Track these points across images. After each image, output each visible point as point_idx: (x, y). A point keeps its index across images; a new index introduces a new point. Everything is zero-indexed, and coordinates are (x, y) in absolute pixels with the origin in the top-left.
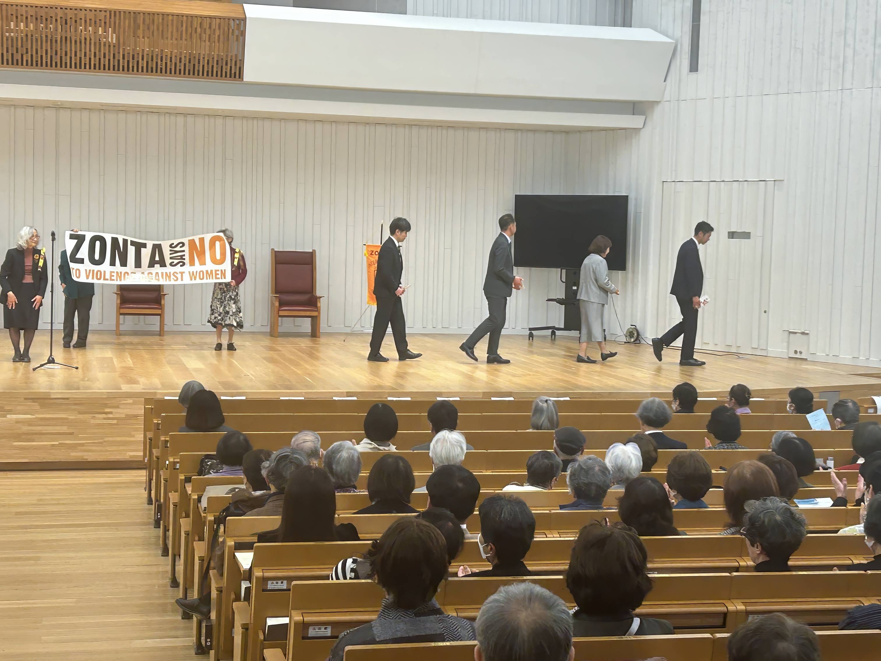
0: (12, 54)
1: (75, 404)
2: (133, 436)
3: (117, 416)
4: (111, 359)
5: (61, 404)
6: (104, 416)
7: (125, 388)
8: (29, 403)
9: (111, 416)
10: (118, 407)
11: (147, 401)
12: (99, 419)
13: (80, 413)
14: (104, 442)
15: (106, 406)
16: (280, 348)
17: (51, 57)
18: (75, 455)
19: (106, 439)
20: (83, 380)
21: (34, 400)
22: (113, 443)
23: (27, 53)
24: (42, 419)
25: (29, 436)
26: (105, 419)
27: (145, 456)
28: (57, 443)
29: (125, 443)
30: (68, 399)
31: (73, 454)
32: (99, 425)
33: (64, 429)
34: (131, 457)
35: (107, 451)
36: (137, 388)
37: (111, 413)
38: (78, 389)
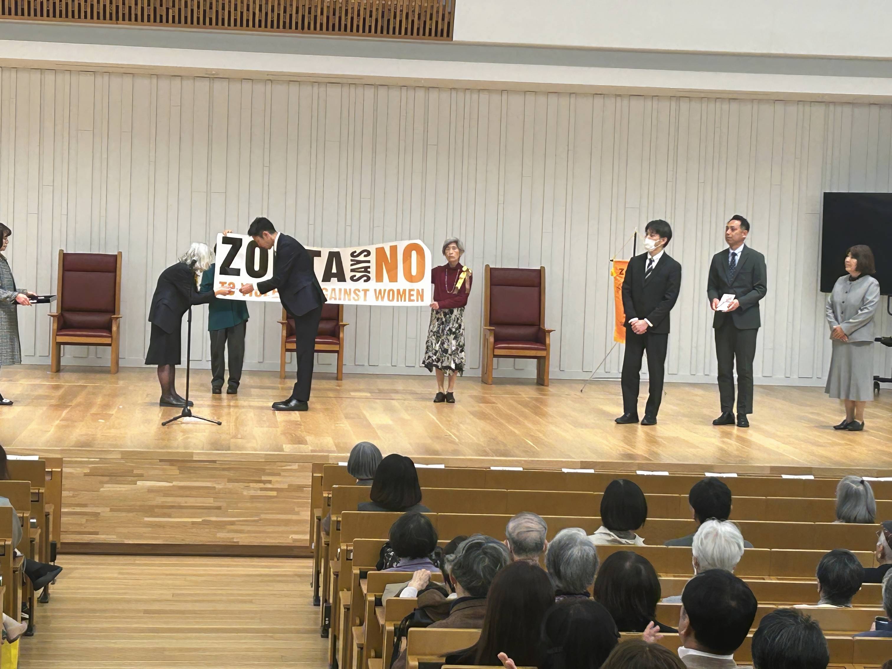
0: (155, 9)
1: (224, 469)
2: (298, 513)
3: (276, 486)
6: (261, 485)
7: (289, 449)
8: (166, 466)
9: (269, 486)
10: (279, 475)
11: (316, 467)
12: (255, 489)
13: (230, 480)
14: (261, 520)
15: (263, 472)
17: (205, 11)
18: (222, 537)
19: (263, 516)
20: (235, 437)
21: (171, 462)
22: (273, 522)
23: (174, 6)
24: (181, 488)
26: (262, 489)
27: (311, 540)
28: (199, 520)
29: (287, 522)
30: (214, 462)
31: (220, 535)
32: (254, 497)
33: (209, 502)
34: (292, 540)
35: (265, 532)
36: (306, 449)
37: (270, 482)
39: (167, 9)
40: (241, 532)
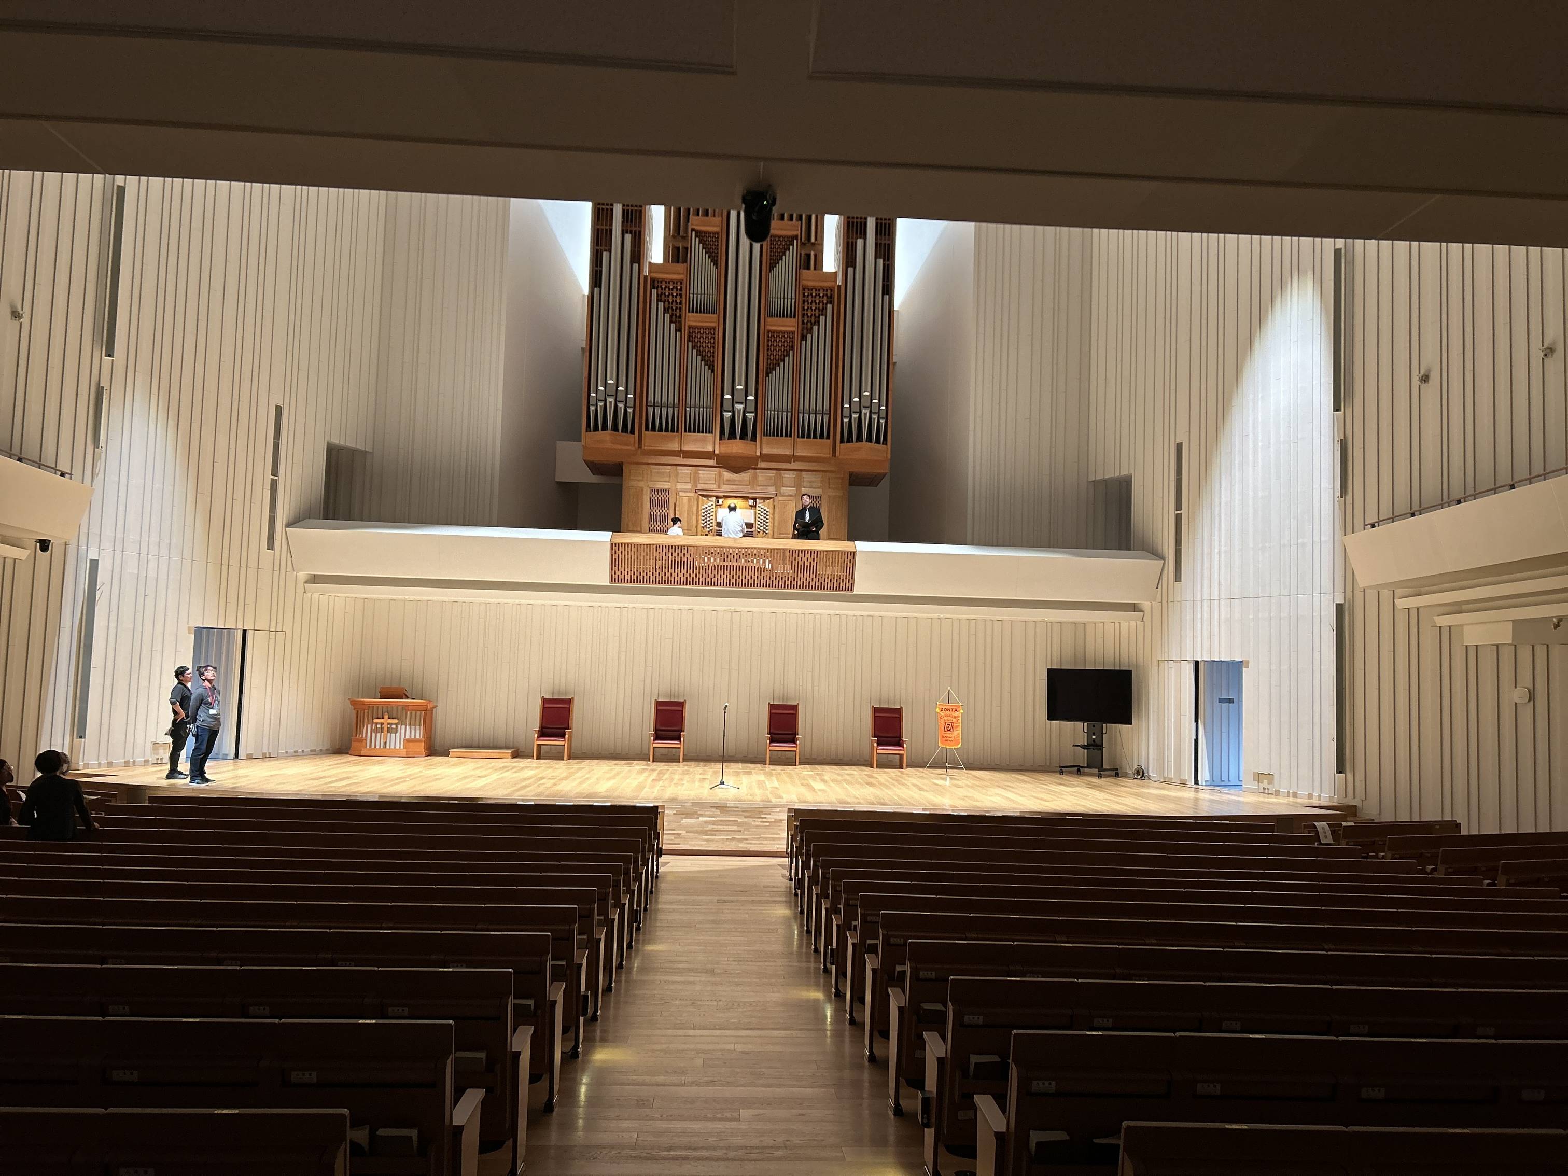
1: (743, 811)
2: (779, 834)
3: (769, 820)
4: (763, 781)
5: (734, 811)
6: (761, 820)
7: (774, 801)
8: (714, 810)
9: (764, 820)
10: (770, 814)
11: (789, 810)
12: (758, 822)
13: (745, 817)
14: (761, 838)
15: (762, 813)
16: (878, 777)
18: (742, 846)
19: (762, 836)
20: (747, 795)
21: (717, 808)
22: (767, 839)
24: (721, 821)
25: (714, 832)
26: (761, 822)
27: (787, 848)
28: (731, 837)
29: (774, 839)
30: (738, 807)
31: (740, 845)
32: (757, 826)
33: (735, 828)
34: (777, 848)
35: (763, 844)
36: (783, 801)
37: (765, 818)
38: (744, 801)
39: (711, 579)
40: (751, 844)
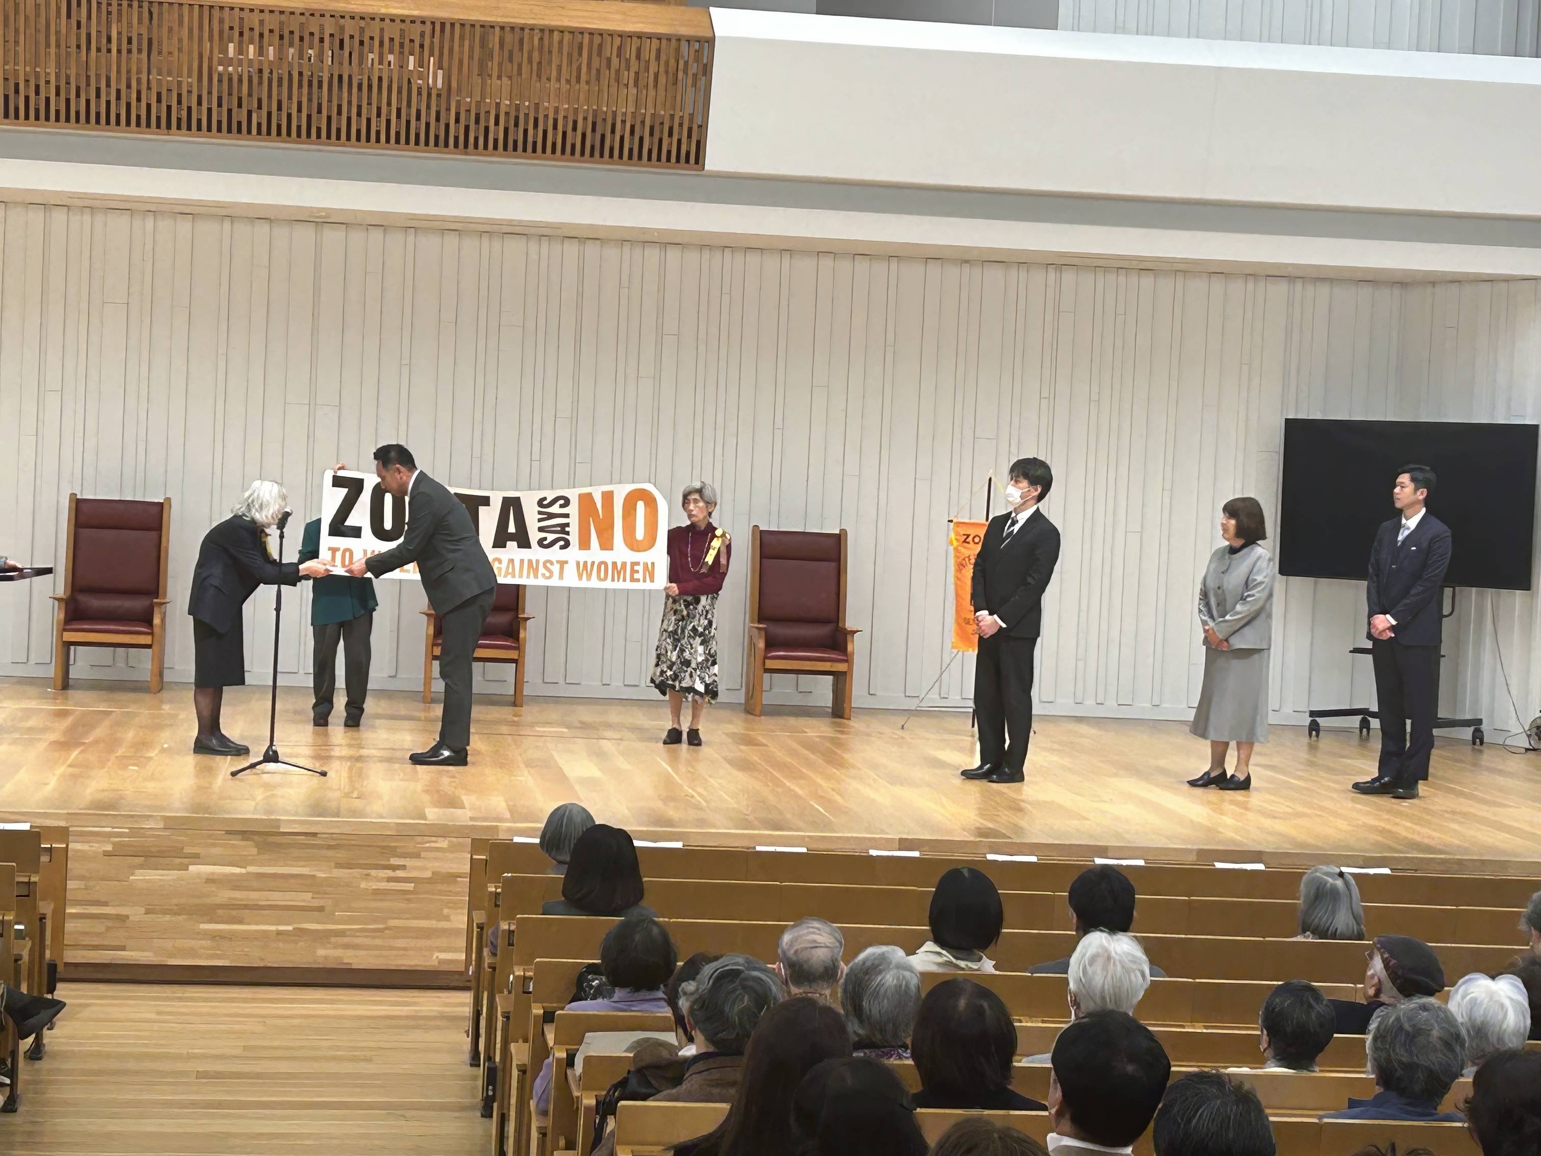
0: (230, 111)
1: (329, 847)
2: (447, 918)
3: (414, 874)
5: (302, 846)
6: (390, 873)
7: (434, 815)
8: (236, 842)
9: (400, 874)
10: (417, 856)
11: (477, 845)
12: (378, 880)
13: (339, 865)
14: (388, 928)
15: (393, 852)
16: (765, 741)
17: (309, 117)
18: (325, 955)
19: (393, 923)
20: (347, 795)
21: (245, 834)
22: (406, 932)
23: (260, 107)
24: (260, 876)
25: (232, 912)
26: (390, 879)
28: (290, 928)
29: (428, 933)
30: (315, 834)
31: (321, 952)
32: (377, 892)
33: (305, 898)
34: (440, 962)
35: (392, 948)
36: (459, 817)
37: (403, 867)
39: (250, 113)
40: (355, 947)
